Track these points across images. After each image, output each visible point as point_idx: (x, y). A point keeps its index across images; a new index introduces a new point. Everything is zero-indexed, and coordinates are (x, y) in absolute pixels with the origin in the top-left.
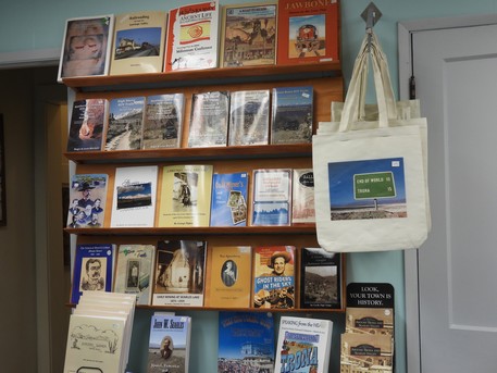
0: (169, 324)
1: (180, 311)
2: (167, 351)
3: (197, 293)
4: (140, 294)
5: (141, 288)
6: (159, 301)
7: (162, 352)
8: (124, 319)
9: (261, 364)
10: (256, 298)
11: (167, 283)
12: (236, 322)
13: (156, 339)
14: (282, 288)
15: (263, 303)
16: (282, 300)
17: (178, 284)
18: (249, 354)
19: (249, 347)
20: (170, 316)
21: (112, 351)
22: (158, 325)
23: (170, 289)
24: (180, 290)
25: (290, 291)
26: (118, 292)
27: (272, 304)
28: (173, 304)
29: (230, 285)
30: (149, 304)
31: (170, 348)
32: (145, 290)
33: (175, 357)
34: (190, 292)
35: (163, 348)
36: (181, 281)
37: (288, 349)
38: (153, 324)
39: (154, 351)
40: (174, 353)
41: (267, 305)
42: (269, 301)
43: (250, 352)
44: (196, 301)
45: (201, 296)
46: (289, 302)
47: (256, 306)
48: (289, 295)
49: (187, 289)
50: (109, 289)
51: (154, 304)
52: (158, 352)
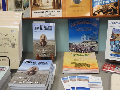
0: (43, 28)
1: (48, 20)
2: (44, 42)
3: (58, 9)
4: (24, 11)
5: (24, 8)
6: (35, 15)
7: (41, 43)
8: (18, 27)
9: (91, 44)
10: (95, 10)
11: (40, 4)
12: (78, 24)
13: (37, 36)
14: (110, 3)
15: (99, 13)
16: (110, 10)
17: (46, 4)
18: (85, 40)
19: (85, 37)
20: (43, 23)
21: (13, 46)
22: (37, 28)
23: (42, 8)
24: (48, 8)
25: (115, 5)
26: (11, 10)
27: (104, 13)
28: (44, 16)
29: (78, 3)
30: (30, 17)
31: (45, 40)
32: (27, 9)
33: (49, 45)
34: (54, 8)
35: (41, 41)
36: (48, 2)
37: (116, 38)
38: (33, 28)
39: (36, 43)
40: (48, 43)
41: (101, 14)
42: (102, 11)
43: (85, 39)
44: (58, 14)
45: (61, 10)
46: (115, 11)
47: (94, 14)
48: (115, 7)
49: (52, 7)
50: (5, 9)
51: (33, 17)
52: (39, 43)
